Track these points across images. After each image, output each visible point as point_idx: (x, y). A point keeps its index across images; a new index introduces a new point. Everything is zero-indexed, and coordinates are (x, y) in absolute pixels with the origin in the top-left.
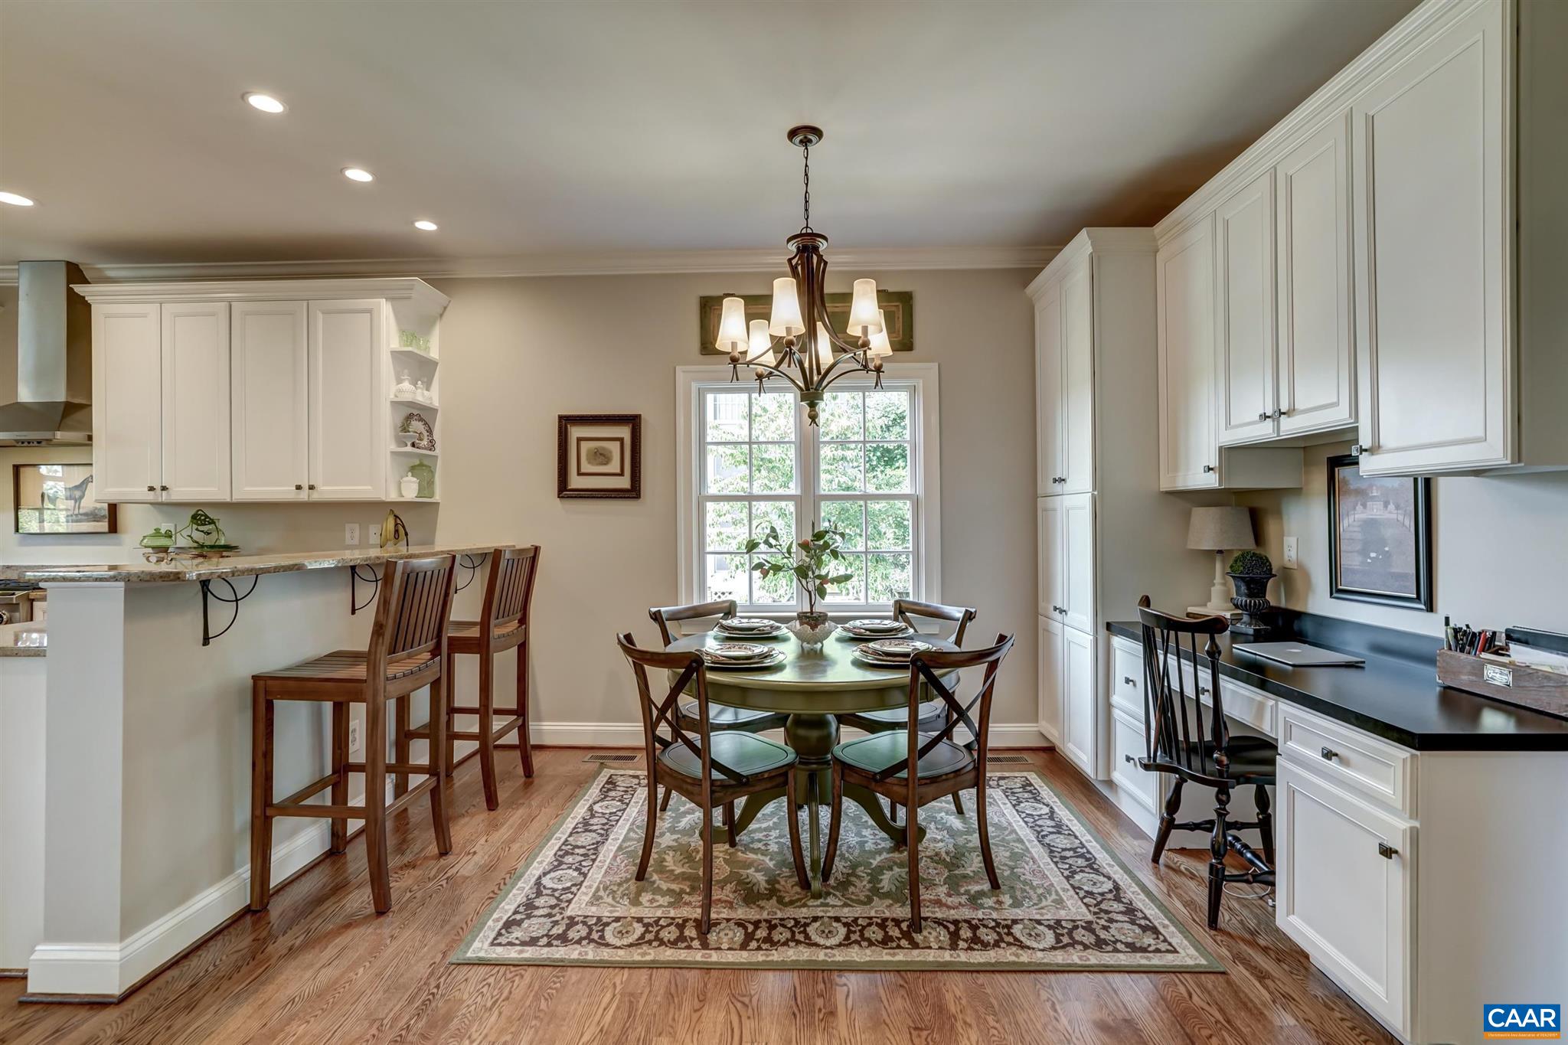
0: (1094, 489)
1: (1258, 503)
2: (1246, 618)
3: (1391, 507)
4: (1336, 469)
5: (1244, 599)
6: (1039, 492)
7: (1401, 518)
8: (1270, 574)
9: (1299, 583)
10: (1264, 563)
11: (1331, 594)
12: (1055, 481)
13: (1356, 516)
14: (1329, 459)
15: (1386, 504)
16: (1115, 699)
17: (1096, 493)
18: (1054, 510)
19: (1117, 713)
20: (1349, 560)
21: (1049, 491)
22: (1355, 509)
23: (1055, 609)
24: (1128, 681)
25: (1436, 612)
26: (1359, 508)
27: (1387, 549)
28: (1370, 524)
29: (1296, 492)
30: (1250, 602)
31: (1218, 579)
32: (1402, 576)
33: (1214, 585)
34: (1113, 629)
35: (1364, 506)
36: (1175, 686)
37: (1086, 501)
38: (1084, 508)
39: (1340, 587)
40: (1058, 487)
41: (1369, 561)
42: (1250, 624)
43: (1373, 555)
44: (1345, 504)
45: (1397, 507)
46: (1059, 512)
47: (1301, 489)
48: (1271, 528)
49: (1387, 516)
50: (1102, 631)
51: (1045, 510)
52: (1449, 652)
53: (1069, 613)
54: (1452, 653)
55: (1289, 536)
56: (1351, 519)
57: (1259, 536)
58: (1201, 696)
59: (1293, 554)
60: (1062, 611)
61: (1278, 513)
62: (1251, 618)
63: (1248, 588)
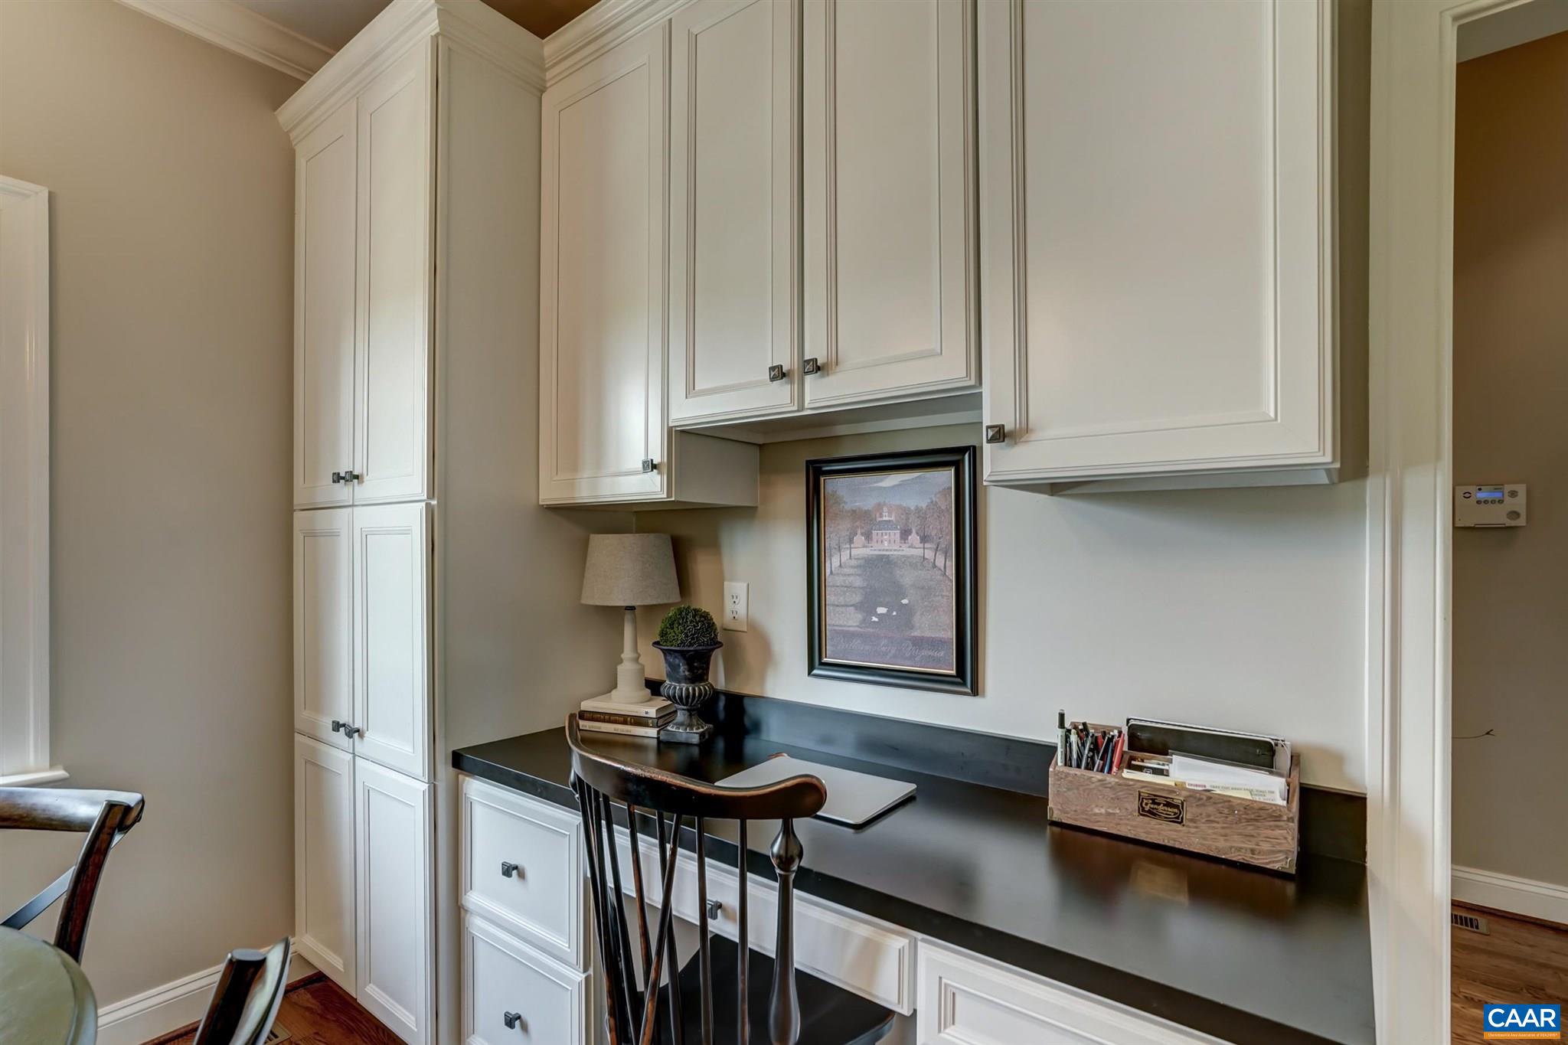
0: (431, 494)
1: (684, 530)
2: (681, 716)
3: (914, 538)
4: (822, 479)
5: (684, 686)
6: (299, 499)
7: (929, 554)
8: (716, 644)
9: (751, 653)
10: (705, 623)
11: (811, 668)
12: (337, 478)
13: (854, 552)
14: (808, 463)
15: (905, 534)
16: (474, 899)
17: (434, 502)
18: (334, 535)
19: (476, 925)
20: (840, 618)
21: (321, 499)
22: (851, 541)
23: (337, 726)
24: (508, 870)
25: (983, 696)
26: (859, 539)
27: (905, 601)
28: (880, 564)
29: (745, 513)
30: (694, 690)
31: (627, 653)
32: (935, 643)
33: (621, 661)
34: (465, 764)
35: (868, 536)
36: (629, 888)
37: (414, 518)
38: (406, 532)
39: (825, 660)
40: (343, 492)
41: (875, 619)
42: (691, 726)
43: (881, 610)
44: (833, 532)
45: (924, 539)
46: (344, 541)
47: (756, 507)
48: (702, 567)
49: (907, 551)
50: (445, 770)
51: (312, 534)
52: (1066, 769)
53: (367, 735)
54: (1074, 771)
55: (732, 580)
56: (845, 555)
57: (684, 581)
58: (709, 920)
59: (741, 609)
60: (352, 732)
61: (714, 545)
62: (690, 715)
63: (691, 669)
